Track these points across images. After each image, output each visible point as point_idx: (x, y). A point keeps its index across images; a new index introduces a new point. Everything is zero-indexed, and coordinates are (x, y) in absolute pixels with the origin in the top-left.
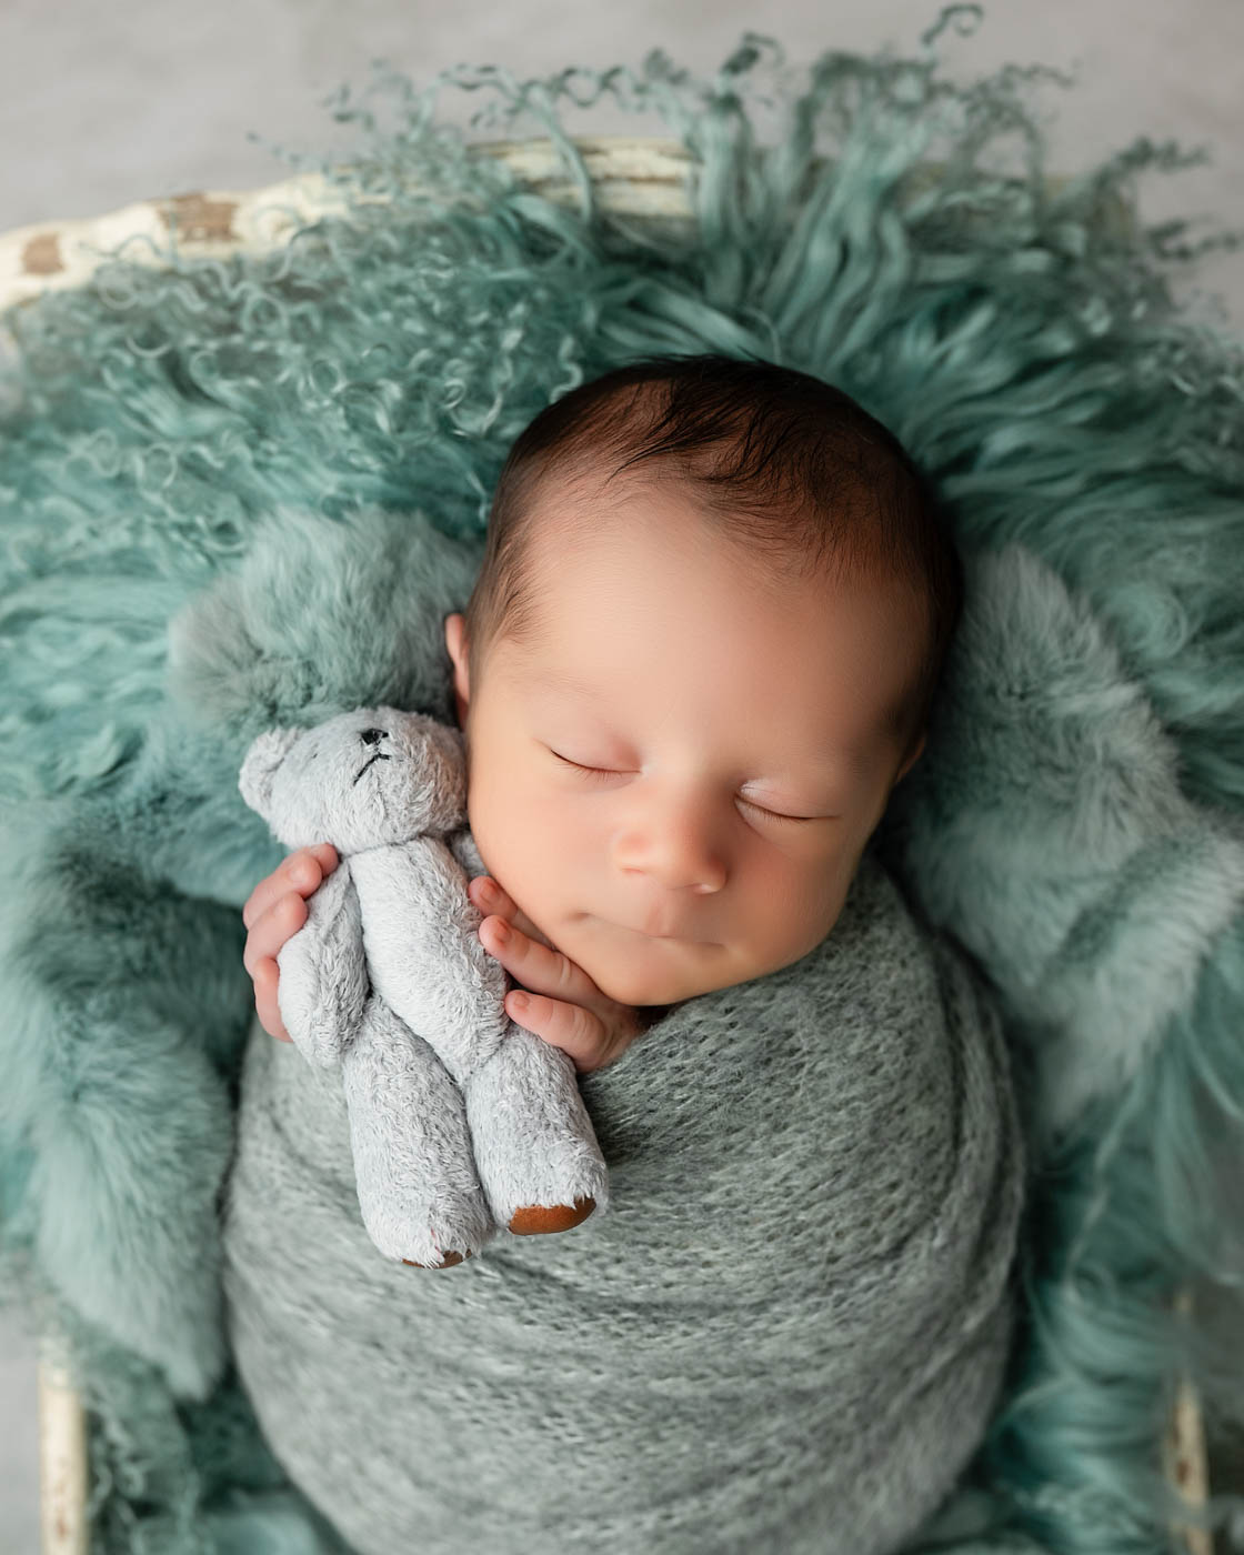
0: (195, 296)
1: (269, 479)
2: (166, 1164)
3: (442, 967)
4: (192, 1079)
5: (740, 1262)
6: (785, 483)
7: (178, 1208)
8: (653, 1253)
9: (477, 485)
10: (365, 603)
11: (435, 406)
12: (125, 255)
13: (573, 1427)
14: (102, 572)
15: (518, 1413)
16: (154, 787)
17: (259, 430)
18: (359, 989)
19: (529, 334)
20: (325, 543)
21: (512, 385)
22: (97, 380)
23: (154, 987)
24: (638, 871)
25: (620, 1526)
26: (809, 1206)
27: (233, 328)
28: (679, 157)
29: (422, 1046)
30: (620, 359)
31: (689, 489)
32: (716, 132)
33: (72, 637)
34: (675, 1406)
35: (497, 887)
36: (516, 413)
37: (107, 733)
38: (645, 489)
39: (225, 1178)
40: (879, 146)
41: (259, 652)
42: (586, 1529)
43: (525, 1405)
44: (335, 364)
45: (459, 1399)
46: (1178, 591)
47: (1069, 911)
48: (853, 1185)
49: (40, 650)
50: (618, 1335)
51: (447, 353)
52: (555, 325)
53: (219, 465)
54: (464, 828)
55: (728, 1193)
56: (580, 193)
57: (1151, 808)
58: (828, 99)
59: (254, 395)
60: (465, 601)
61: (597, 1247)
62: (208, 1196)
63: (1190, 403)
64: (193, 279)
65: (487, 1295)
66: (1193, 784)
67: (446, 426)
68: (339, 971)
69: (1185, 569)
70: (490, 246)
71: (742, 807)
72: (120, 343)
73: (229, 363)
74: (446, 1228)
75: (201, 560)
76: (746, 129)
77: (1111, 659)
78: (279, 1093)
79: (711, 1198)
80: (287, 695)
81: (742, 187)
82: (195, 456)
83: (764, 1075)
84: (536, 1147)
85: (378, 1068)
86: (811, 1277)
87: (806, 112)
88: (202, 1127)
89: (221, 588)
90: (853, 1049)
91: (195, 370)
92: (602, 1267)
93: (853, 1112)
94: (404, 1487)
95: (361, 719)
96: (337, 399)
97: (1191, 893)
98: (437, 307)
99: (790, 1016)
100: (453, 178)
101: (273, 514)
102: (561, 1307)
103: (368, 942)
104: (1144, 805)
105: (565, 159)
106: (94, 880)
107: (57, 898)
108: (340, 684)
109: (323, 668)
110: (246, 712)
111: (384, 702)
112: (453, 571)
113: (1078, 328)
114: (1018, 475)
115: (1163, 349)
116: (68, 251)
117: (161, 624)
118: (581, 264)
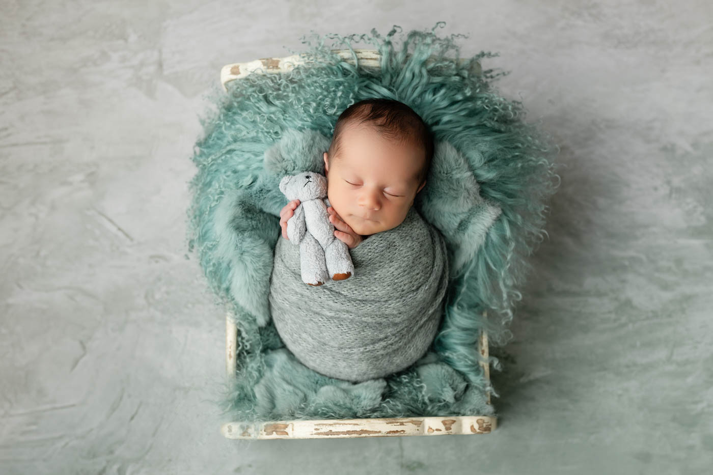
0: (271, 82)
1: (287, 123)
2: (260, 269)
3: (321, 225)
4: (266, 250)
5: (382, 291)
6: (395, 126)
7: (262, 279)
8: (364, 289)
9: (331, 125)
10: (307, 149)
11: (323, 108)
12: (255, 72)
13: (345, 328)
14: (249, 141)
15: (333, 324)
16: (260, 188)
17: (284, 112)
18: (304, 229)
19: (343, 92)
20: (299, 136)
21: (340, 103)
22: (248, 99)
23: (258, 231)
24: (363, 205)
25: (355, 350)
26: (398, 278)
27: (279, 89)
28: (377, 54)
29: (317, 241)
30: (362, 98)
31: (375, 127)
32: (385, 49)
33: (242, 155)
34: (368, 324)
35: (333, 209)
36: (340, 110)
37: (250, 176)
38: (366, 127)
39: (272, 274)
40: (421, 53)
41: (284, 159)
42: (348, 351)
43: (335, 323)
44: (302, 99)
45: (320, 321)
46: (482, 153)
47: (459, 221)
48: (408, 273)
49: (235, 158)
50: (356, 306)
51: (326, 96)
52: (349, 90)
53: (276, 119)
54: (327, 197)
55: (380, 276)
56: (355, 62)
57: (473, 198)
58: (411, 41)
59: (284, 104)
60: (328, 150)
61: (352, 287)
62: (269, 277)
63: (489, 112)
64: (271, 78)
65: (326, 296)
66: (482, 193)
67: (325, 112)
68: (300, 225)
69: (484, 148)
70: (335, 73)
71: (384, 193)
72: (254, 92)
73: (278, 97)
74: (319, 277)
75: (271, 139)
76: (392, 47)
77: (466, 166)
78: (283, 254)
79: (376, 277)
80: (290, 168)
81: (391, 60)
82: (270, 117)
83: (388, 251)
84: (339, 262)
85: (307, 245)
86: (397, 295)
87: (406, 44)
88: (267, 261)
89: (276, 145)
90: (408, 246)
91: (271, 98)
92: (353, 291)
93: (408, 258)
94: (310, 339)
95: (306, 174)
96: (302, 106)
97: (484, 218)
98: (324, 87)
99: (394, 239)
100: (328, 58)
101: (287, 130)
102: (343, 300)
103: (306, 220)
104: (472, 198)
105: (352, 54)
106: (246, 207)
107: (239, 211)
108: (301, 166)
109: (297, 163)
110: (281, 172)
111: (310, 171)
112: (325, 143)
113: (464, 94)
114: (448, 126)
115: (484, 99)
116: (241, 70)
117: (263, 153)
118: (355, 78)
